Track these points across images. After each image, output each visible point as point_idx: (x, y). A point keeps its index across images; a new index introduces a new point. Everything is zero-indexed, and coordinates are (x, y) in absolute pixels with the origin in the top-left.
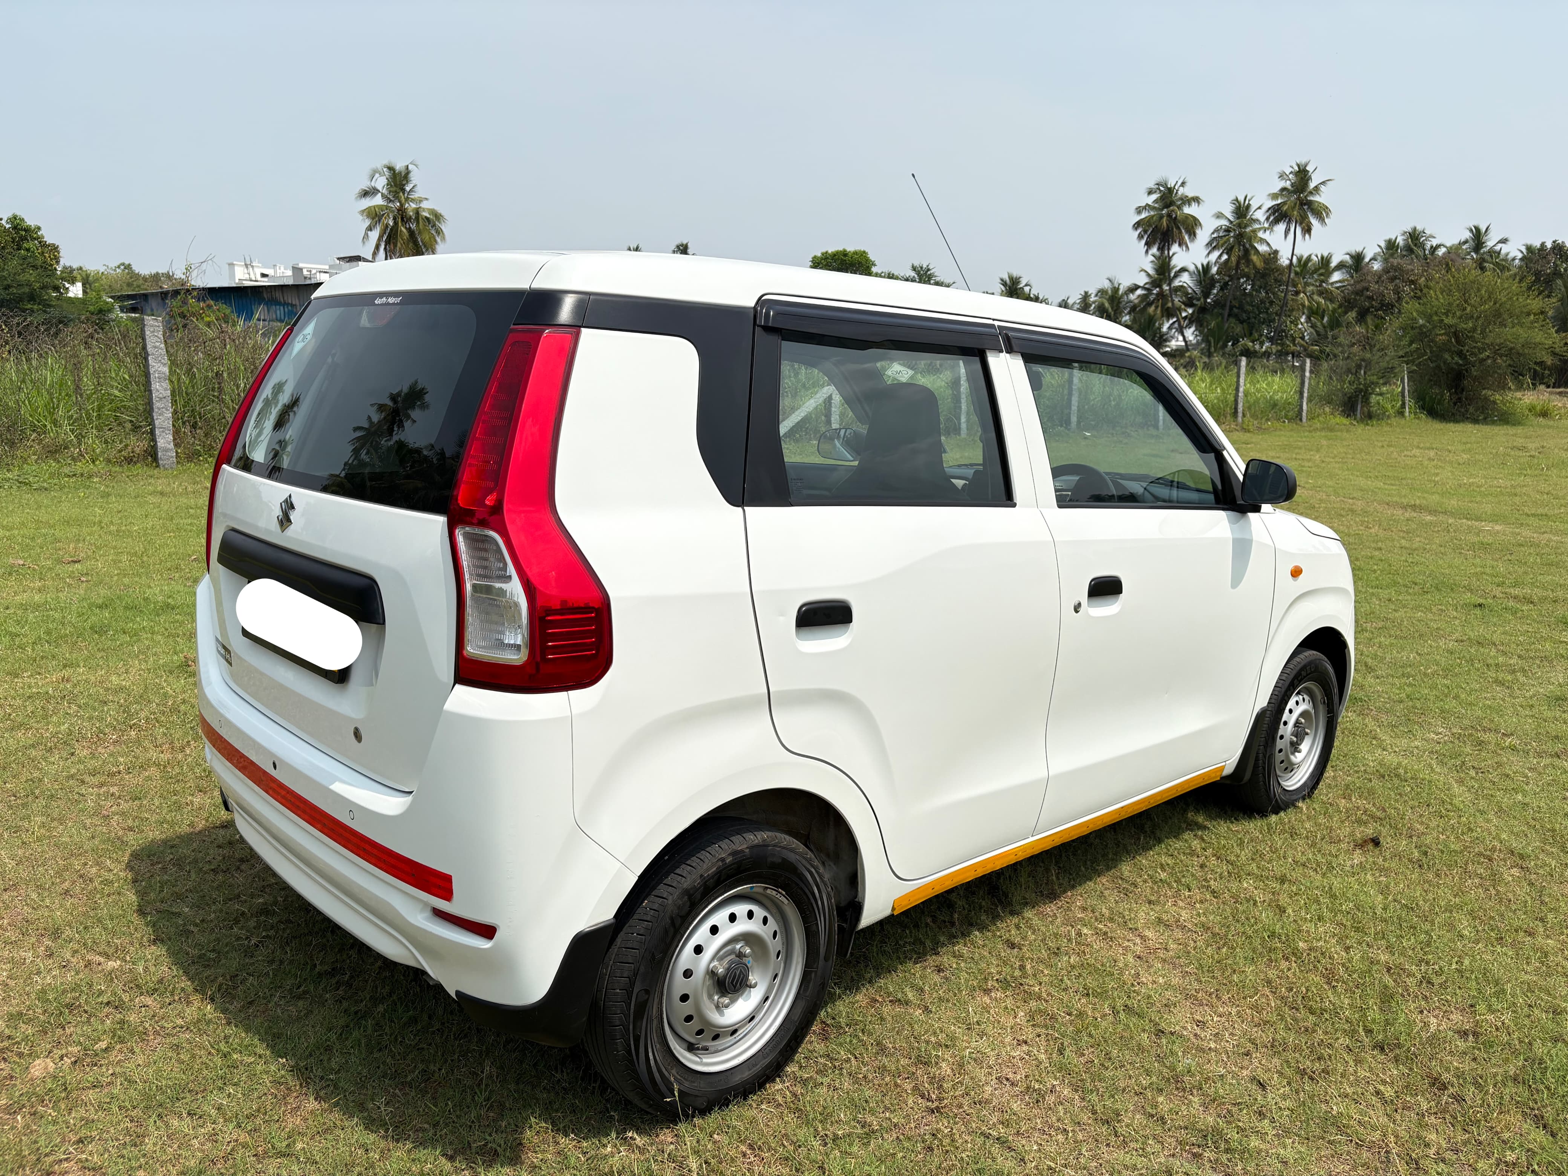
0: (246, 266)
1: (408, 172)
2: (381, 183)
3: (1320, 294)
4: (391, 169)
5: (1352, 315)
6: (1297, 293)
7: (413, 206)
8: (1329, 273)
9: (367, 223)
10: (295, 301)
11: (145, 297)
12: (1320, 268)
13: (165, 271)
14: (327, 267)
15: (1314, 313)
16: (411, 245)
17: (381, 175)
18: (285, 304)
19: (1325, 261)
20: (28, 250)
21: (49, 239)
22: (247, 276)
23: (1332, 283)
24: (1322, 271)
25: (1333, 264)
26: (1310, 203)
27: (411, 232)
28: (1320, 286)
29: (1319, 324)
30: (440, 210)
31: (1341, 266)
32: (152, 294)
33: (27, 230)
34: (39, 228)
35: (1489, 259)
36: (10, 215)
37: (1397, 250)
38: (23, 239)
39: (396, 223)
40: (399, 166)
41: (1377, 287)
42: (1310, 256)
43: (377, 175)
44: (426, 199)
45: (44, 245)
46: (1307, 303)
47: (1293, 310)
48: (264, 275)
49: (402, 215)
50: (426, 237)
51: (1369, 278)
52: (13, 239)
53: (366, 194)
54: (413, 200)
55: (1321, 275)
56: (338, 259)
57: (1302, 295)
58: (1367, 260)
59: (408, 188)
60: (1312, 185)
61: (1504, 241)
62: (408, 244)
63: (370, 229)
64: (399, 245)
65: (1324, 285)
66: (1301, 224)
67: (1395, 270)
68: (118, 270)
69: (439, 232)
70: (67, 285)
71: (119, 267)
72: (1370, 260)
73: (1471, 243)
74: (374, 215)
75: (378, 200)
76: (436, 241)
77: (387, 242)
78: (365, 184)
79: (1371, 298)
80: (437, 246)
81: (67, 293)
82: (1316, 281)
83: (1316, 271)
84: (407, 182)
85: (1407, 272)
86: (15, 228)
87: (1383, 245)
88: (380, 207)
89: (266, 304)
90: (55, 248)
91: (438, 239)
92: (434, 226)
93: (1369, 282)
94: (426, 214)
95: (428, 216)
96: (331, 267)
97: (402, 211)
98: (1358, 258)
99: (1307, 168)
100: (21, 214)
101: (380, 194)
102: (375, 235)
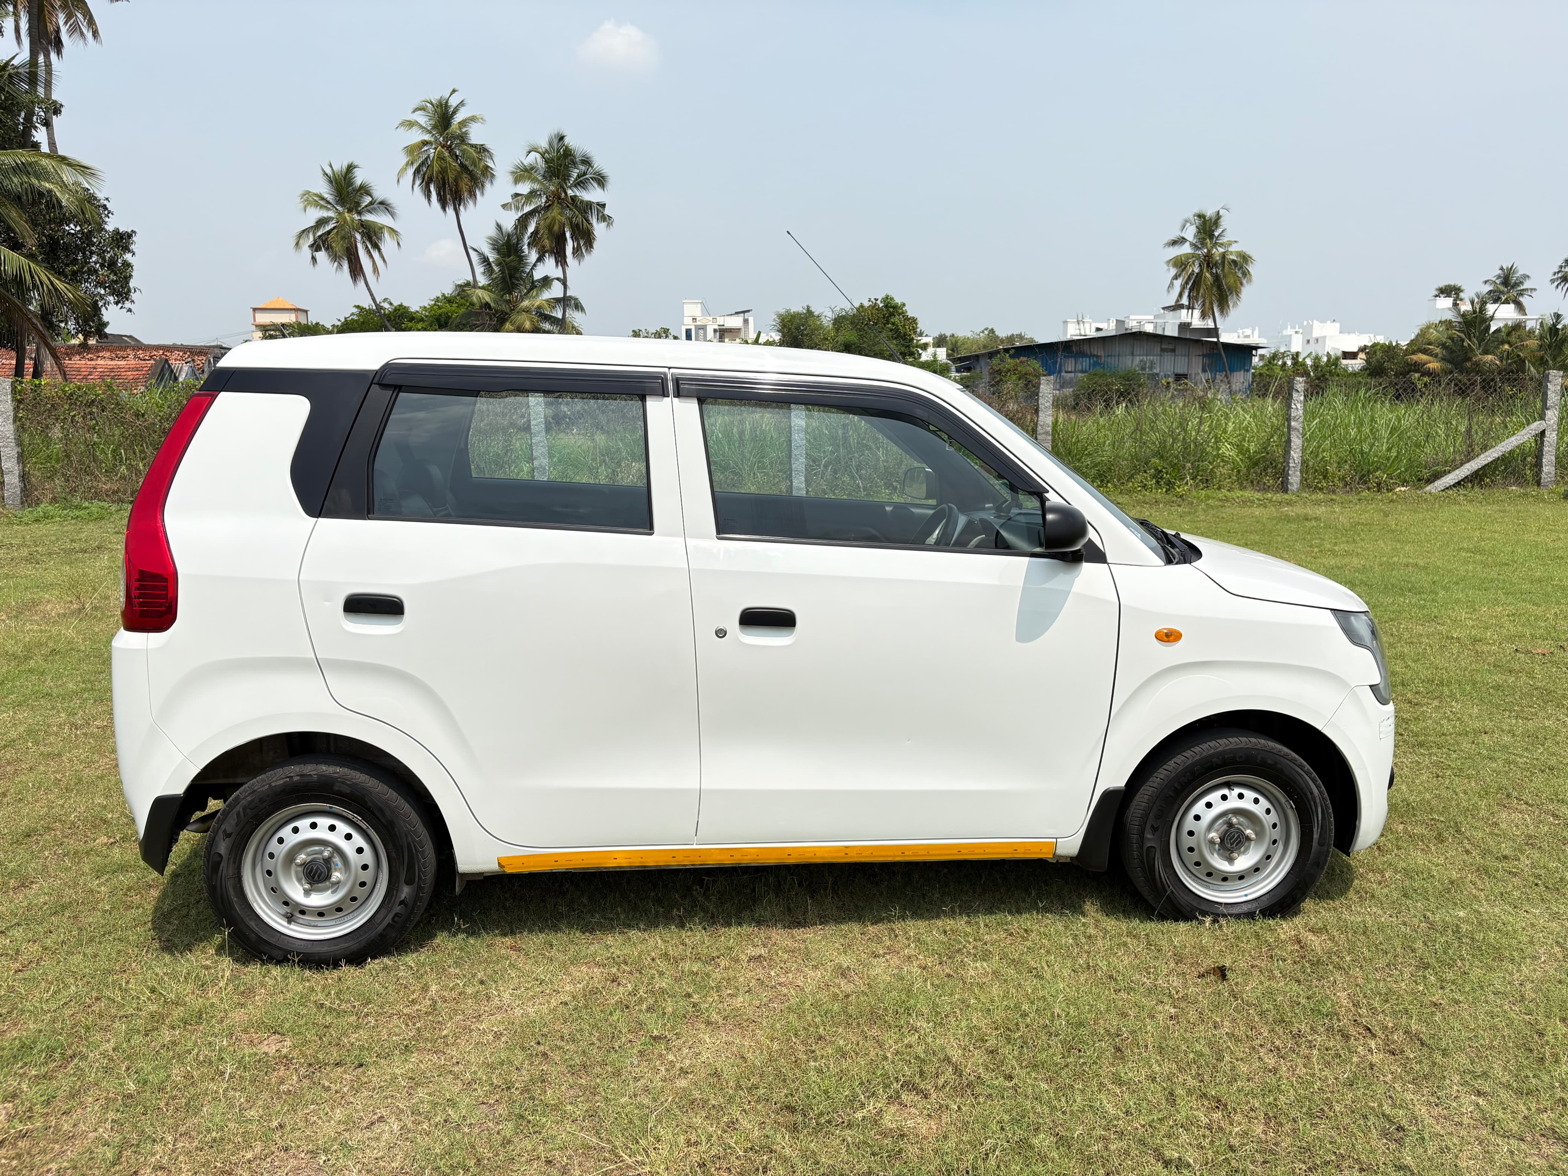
0: (1078, 322)
1: (1218, 217)
2: (1190, 233)
4: (1201, 216)
7: (1221, 250)
9: (1173, 271)
10: (1101, 353)
11: (977, 357)
13: (1018, 332)
14: (1152, 317)
16: (1215, 289)
17: (1191, 224)
18: (1091, 356)
20: (893, 324)
21: (910, 314)
22: (1078, 332)
27: (1217, 278)
30: (1248, 251)
32: (983, 355)
33: (895, 307)
34: (904, 305)
36: (884, 296)
38: (892, 315)
39: (1201, 270)
40: (1210, 213)
43: (1188, 224)
44: (1236, 242)
45: (907, 319)
48: (1098, 329)
49: (1208, 261)
50: (1231, 280)
52: (884, 315)
53: (1174, 243)
54: (1221, 245)
56: (1164, 308)
59: (1216, 234)
62: (1212, 290)
63: (1176, 277)
64: (1202, 291)
68: (982, 335)
69: (1246, 274)
70: (921, 351)
71: (983, 332)
74: (1180, 264)
75: (1186, 249)
76: (1242, 284)
77: (1191, 290)
78: (1175, 234)
80: (1242, 289)
81: (920, 358)
84: (1217, 227)
86: (886, 306)
88: (1187, 256)
89: (1075, 357)
90: (914, 321)
91: (1244, 282)
92: (1241, 267)
94: (1233, 257)
95: (1235, 258)
96: (1156, 317)
97: (1208, 256)
100: (892, 294)
101: (1187, 244)
102: (1178, 283)
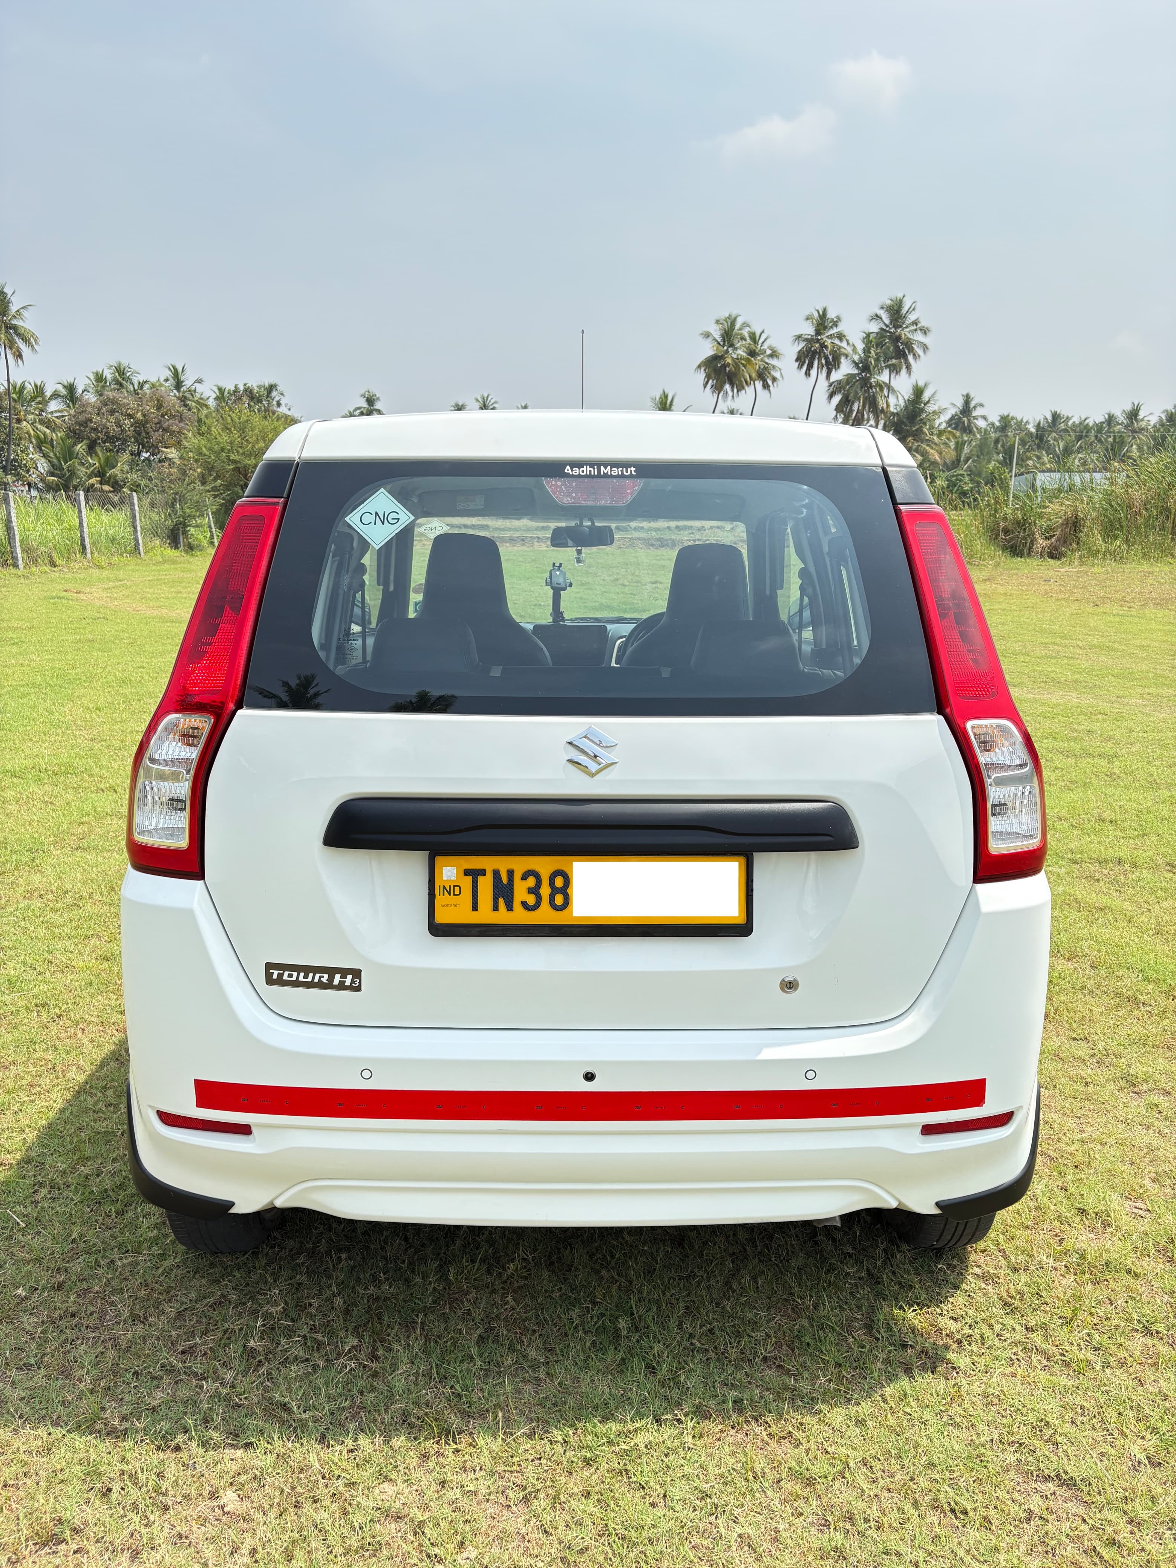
3: (42, 422)
5: (80, 448)
6: (19, 421)
8: (45, 402)
12: (36, 397)
15: (41, 443)
19: (39, 390)
23: (52, 413)
24: (39, 399)
25: (48, 394)
26: (15, 328)
28: (40, 415)
29: (51, 454)
31: (55, 395)
35: (191, 397)
37: (106, 383)
41: (99, 418)
42: (24, 382)
46: (32, 432)
47: (21, 439)
51: (89, 409)
55: (39, 403)
57: (25, 423)
58: (80, 391)
60: (13, 309)
61: (199, 381)
65: (44, 414)
66: (10, 348)
67: (113, 404)
72: (83, 392)
73: (172, 381)
79: (95, 429)
82: (35, 409)
83: (33, 399)
85: (124, 405)
87: (92, 377)
93: (90, 413)
98: (71, 388)
99: (5, 290)
